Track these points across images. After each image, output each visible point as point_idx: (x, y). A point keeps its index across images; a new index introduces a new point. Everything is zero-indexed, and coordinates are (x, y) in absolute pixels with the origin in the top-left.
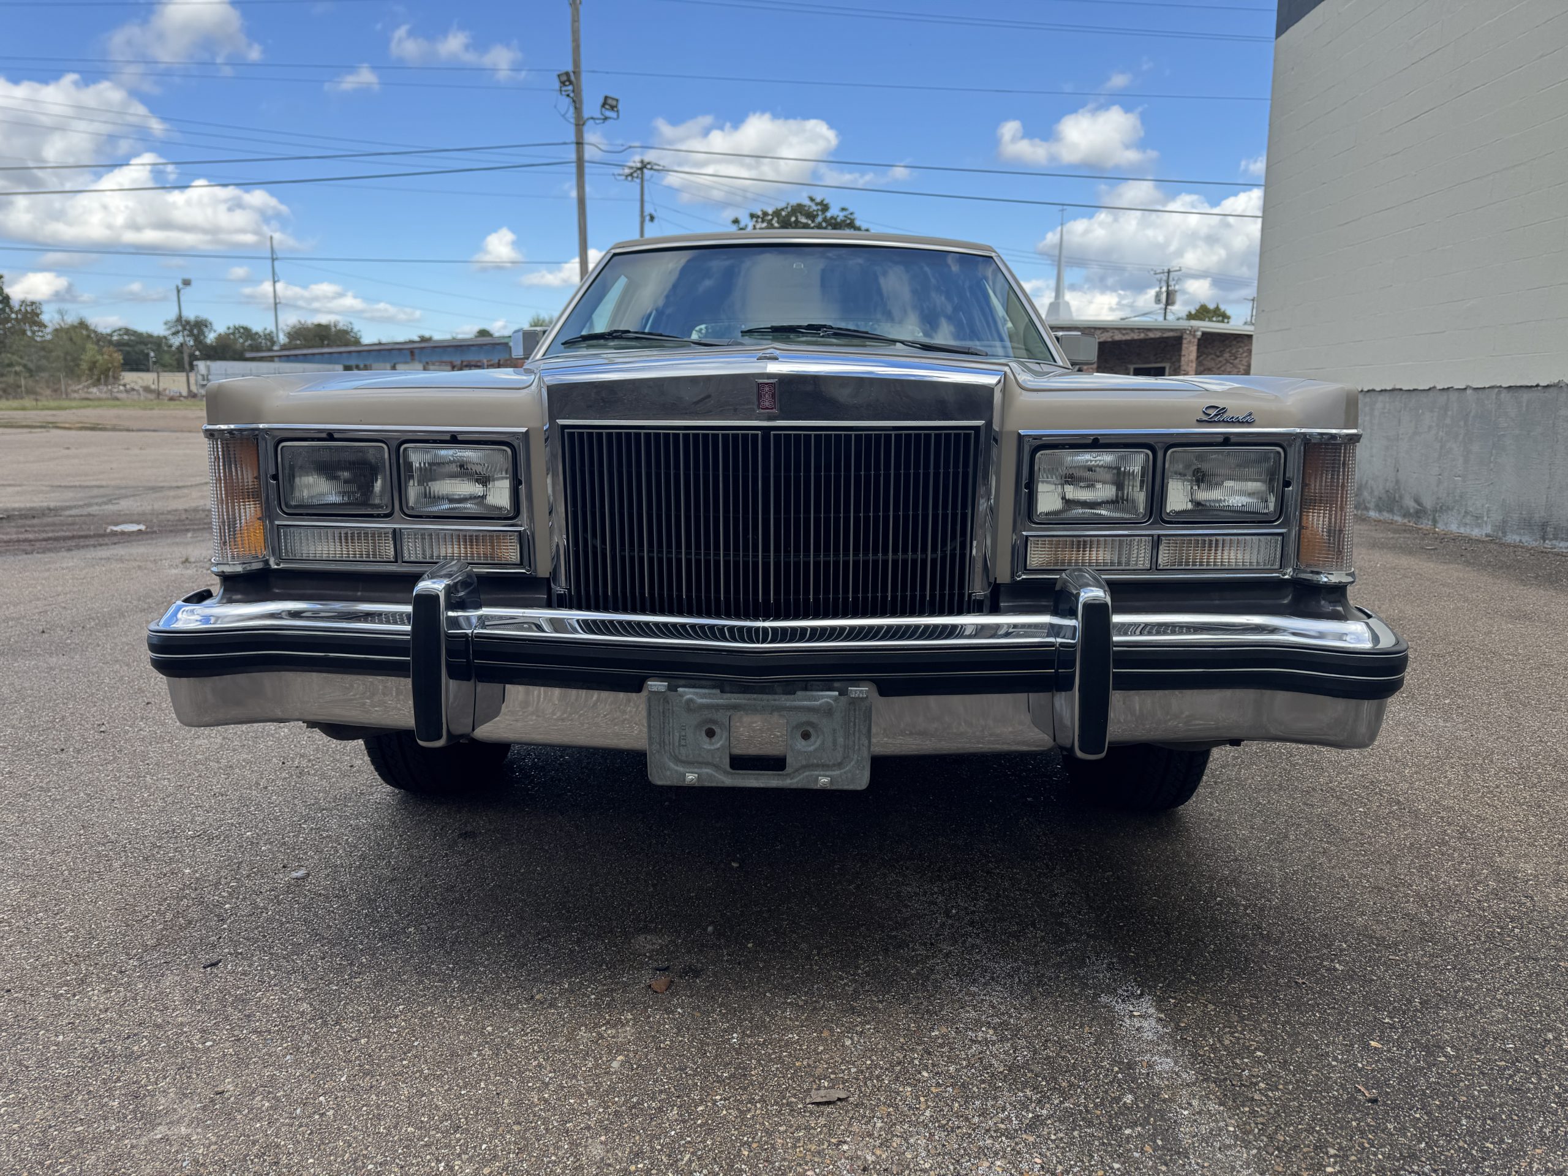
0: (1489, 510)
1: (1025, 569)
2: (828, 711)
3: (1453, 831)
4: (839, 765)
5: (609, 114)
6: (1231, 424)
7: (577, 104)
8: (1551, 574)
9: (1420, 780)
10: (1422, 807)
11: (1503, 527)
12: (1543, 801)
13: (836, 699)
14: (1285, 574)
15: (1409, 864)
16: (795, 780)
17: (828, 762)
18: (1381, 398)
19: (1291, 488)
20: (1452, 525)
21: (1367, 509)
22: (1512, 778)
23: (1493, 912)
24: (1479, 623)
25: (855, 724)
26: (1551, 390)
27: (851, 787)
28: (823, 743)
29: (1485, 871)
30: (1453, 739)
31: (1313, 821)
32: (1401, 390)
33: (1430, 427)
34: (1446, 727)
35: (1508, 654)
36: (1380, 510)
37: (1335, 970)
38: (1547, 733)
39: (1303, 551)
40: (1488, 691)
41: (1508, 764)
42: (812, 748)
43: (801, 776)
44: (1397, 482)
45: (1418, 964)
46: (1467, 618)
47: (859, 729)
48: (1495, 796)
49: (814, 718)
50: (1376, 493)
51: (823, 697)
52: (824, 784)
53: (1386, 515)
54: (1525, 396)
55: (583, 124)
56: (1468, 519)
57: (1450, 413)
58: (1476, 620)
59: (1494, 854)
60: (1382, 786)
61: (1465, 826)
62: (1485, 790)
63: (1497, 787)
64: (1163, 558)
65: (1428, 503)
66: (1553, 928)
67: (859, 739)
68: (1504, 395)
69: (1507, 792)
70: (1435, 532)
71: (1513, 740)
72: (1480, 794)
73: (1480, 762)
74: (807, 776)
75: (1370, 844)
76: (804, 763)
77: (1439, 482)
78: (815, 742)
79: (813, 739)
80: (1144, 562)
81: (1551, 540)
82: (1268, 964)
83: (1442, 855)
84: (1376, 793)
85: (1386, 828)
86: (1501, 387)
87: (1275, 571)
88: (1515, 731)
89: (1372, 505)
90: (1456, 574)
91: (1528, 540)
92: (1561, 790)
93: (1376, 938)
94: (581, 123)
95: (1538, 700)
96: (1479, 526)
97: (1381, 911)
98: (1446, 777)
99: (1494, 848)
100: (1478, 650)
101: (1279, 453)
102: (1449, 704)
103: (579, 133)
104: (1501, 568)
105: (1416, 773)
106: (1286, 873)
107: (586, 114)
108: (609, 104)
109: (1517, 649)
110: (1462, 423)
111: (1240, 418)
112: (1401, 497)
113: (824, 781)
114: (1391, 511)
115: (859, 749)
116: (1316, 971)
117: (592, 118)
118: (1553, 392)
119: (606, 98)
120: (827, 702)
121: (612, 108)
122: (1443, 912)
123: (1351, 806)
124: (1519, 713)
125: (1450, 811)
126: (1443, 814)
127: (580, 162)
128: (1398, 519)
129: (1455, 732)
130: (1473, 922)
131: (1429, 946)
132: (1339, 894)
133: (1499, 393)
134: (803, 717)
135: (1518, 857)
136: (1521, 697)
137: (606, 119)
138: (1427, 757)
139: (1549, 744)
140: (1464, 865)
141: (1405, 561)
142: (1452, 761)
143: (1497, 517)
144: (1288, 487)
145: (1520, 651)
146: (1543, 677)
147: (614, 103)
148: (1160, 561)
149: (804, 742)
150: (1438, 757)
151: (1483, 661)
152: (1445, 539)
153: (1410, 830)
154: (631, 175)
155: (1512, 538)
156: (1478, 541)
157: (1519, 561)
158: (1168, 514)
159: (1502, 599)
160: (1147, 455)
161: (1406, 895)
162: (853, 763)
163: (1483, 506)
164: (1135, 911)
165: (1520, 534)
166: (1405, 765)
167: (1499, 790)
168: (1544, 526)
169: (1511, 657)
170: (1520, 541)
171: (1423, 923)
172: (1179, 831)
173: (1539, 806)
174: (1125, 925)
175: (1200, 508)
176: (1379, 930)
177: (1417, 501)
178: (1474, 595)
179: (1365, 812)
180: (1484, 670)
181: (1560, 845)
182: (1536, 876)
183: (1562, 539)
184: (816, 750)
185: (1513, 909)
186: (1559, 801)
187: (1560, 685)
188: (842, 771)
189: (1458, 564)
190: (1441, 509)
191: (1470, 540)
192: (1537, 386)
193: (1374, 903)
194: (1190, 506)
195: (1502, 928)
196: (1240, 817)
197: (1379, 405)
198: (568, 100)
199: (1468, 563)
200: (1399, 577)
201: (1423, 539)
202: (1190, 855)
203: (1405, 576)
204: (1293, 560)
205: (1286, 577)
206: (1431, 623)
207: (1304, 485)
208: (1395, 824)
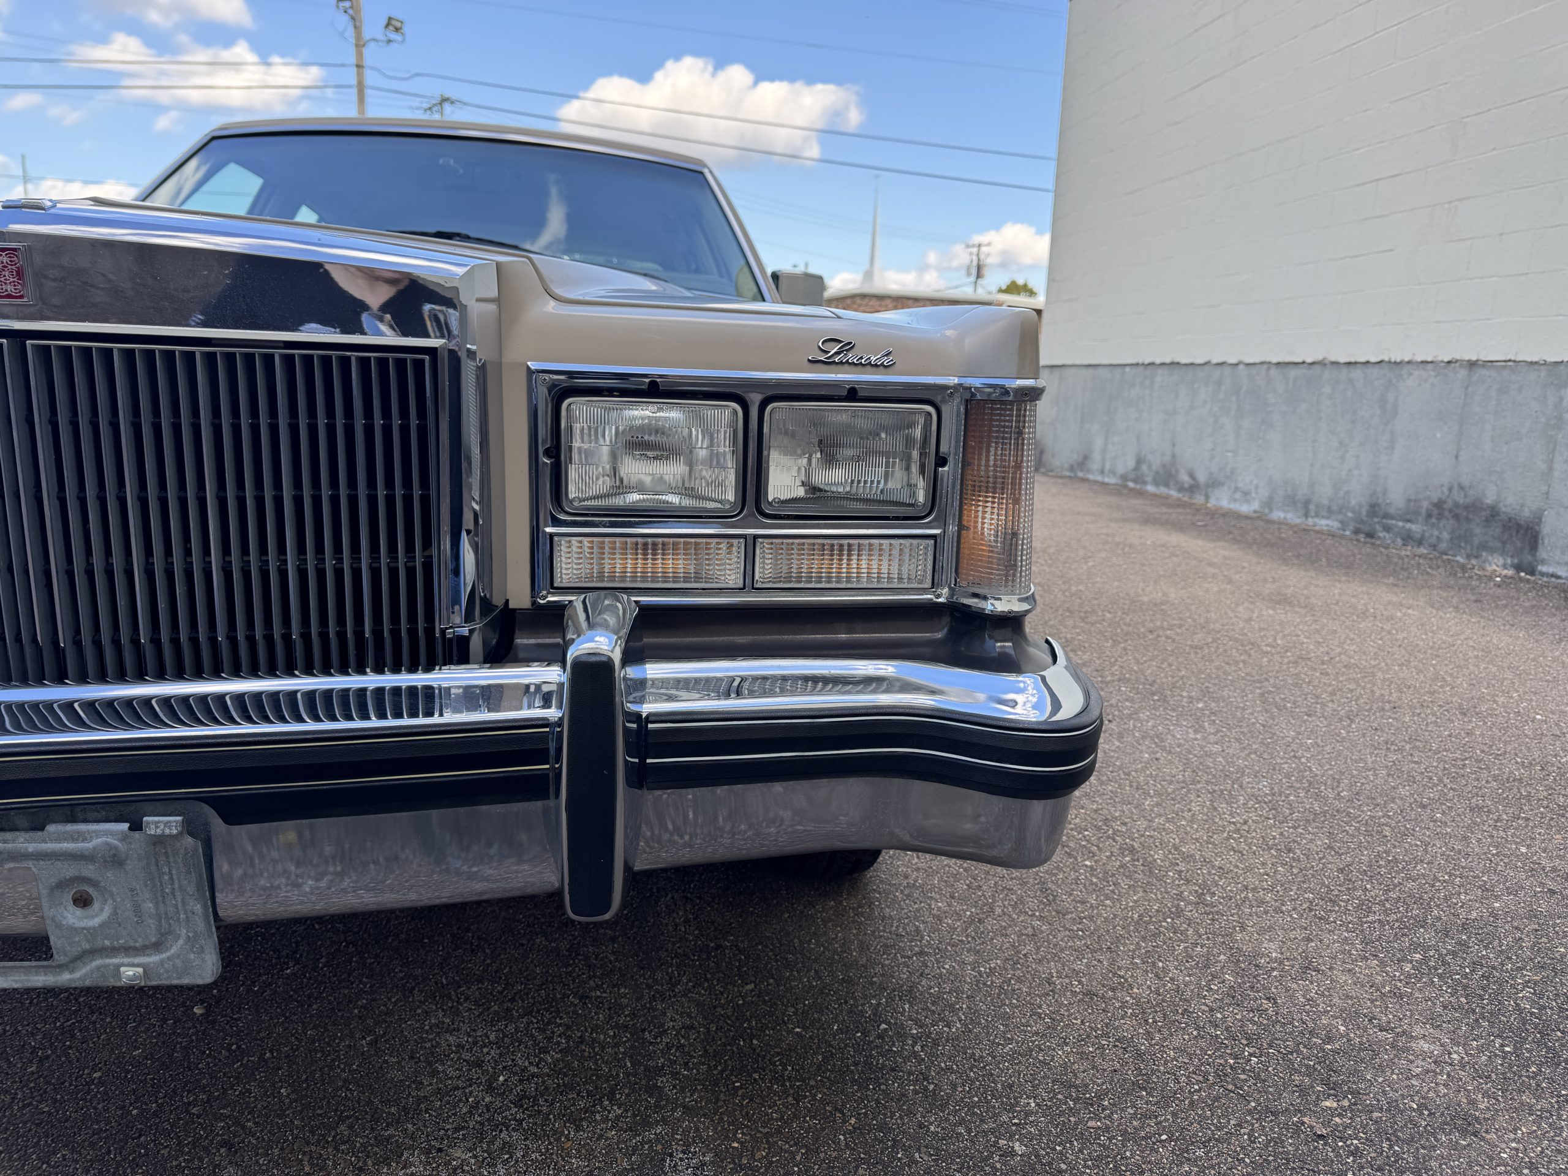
0: (1257, 487)
1: (552, 587)
2: (115, 860)
3: (1190, 893)
4: (157, 946)
5: (394, 36)
6: (860, 368)
7: (355, 21)
8: (1311, 553)
9: (1160, 815)
10: (1158, 855)
11: (1269, 504)
12: (1294, 841)
13: (124, 838)
14: (938, 596)
15: (1134, 951)
16: (78, 975)
17: (132, 944)
18: (1160, 371)
19: (946, 468)
20: (1222, 500)
21: (1145, 483)
22: (1262, 808)
23: (1227, 1029)
24: (1240, 609)
25: (172, 879)
26: (1316, 367)
27: (186, 981)
28: (115, 913)
29: (1222, 957)
30: (1202, 757)
31: (1027, 883)
32: (1178, 363)
33: (1205, 402)
34: (1196, 739)
35: (1267, 645)
36: (1156, 483)
37: (1013, 1153)
38: (1301, 745)
39: (964, 562)
40: (1243, 691)
41: (1259, 789)
42: (96, 922)
43: (88, 968)
44: (1174, 456)
45: (1124, 1133)
46: (1228, 602)
47: (180, 887)
48: (1242, 837)
49: (89, 871)
50: (1154, 467)
51: (98, 834)
52: (130, 979)
53: (1163, 490)
54: (1293, 373)
55: (364, 45)
56: (1238, 495)
57: (1223, 388)
58: (1237, 605)
59: (1234, 927)
60: (1117, 825)
61: (1204, 886)
62: (1232, 827)
63: (1245, 822)
64: (764, 570)
65: (1202, 478)
66: (1299, 1052)
67: (183, 901)
68: (1274, 372)
69: (1255, 830)
70: (1207, 508)
71: (1266, 756)
72: (1225, 835)
73: (1229, 787)
74: (98, 968)
75: (1091, 918)
76: (86, 946)
77: (1212, 458)
78: (102, 910)
79: (96, 906)
80: (733, 577)
81: (1312, 517)
82: (923, 1149)
83: (1174, 933)
84: (1108, 837)
85: (1113, 892)
86: (1270, 363)
87: (924, 591)
88: (1269, 743)
89: (1149, 479)
90: (1222, 552)
91: (1293, 517)
92: (1314, 825)
93: (1076, 1087)
94: (362, 43)
95: (1294, 702)
96: (1247, 502)
97: (1088, 1036)
98: (1190, 810)
99: (1236, 918)
100: (1237, 640)
101: (929, 414)
102: (1202, 709)
103: (360, 55)
104: (1265, 546)
105: (1158, 805)
106: (980, 973)
107: (367, 34)
108: (392, 25)
109: (1275, 640)
110: (1234, 399)
111: (873, 359)
112: (1177, 471)
113: (130, 972)
114: (1167, 485)
115: (187, 920)
116: (986, 1159)
117: (375, 40)
118: (1318, 368)
119: (390, 19)
120: (107, 843)
121: (397, 30)
122: (1166, 1032)
123: (1076, 858)
124: (1274, 720)
125: (1189, 862)
126: (1182, 866)
127: (361, 88)
128: (1174, 493)
129: (1205, 746)
130: (1202, 1049)
131: (1141, 1098)
132: (1040, 1007)
133: (1269, 369)
134: (69, 870)
135: (1261, 932)
136: (1277, 699)
137: (389, 41)
138: (1171, 783)
139: (1303, 760)
140: (1199, 949)
141: (1176, 539)
142: (1199, 786)
143: (1264, 493)
144: (943, 465)
145: (1279, 642)
146: (1300, 673)
147: (398, 25)
148: (757, 577)
149: (79, 912)
150: (1184, 782)
151: (1241, 655)
152: (1214, 514)
153: (1141, 894)
154: (430, 109)
155: (1278, 515)
156: (1247, 517)
157: (1281, 539)
158: (770, 504)
159: (1265, 580)
160: (735, 412)
161: (1124, 1005)
162: (181, 942)
163: (1251, 482)
164: (764, 1057)
165: (1284, 511)
166: (1147, 794)
167: (1246, 827)
168: (1306, 503)
169: (1269, 649)
170: (1285, 518)
171: (1139, 1055)
172: (860, 906)
173: (1290, 850)
174: (741, 1087)
175: (818, 494)
176: (1083, 1073)
177: (1192, 476)
178: (1238, 576)
179: (1091, 867)
180: (1241, 665)
181: (1311, 910)
182: (1281, 963)
183: (1323, 517)
184: (102, 925)
185: (1251, 1021)
186: (1311, 841)
187: (1316, 683)
188: (164, 956)
189: (1225, 541)
190: (1214, 484)
191: (1238, 516)
192: (1304, 362)
193: (1083, 1022)
194: (801, 492)
195: (1236, 1058)
196: (941, 879)
197: (1158, 379)
198: (345, 18)
199: (1235, 541)
200: (1167, 555)
201: (1194, 515)
202: (864, 947)
203: (1173, 555)
204: (949, 575)
205: (940, 600)
206: (1193, 608)
207: (965, 464)
208: (1124, 883)
